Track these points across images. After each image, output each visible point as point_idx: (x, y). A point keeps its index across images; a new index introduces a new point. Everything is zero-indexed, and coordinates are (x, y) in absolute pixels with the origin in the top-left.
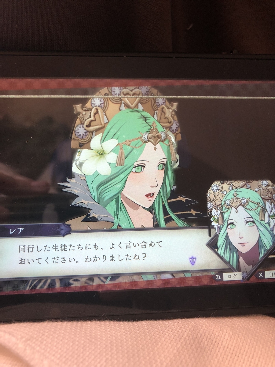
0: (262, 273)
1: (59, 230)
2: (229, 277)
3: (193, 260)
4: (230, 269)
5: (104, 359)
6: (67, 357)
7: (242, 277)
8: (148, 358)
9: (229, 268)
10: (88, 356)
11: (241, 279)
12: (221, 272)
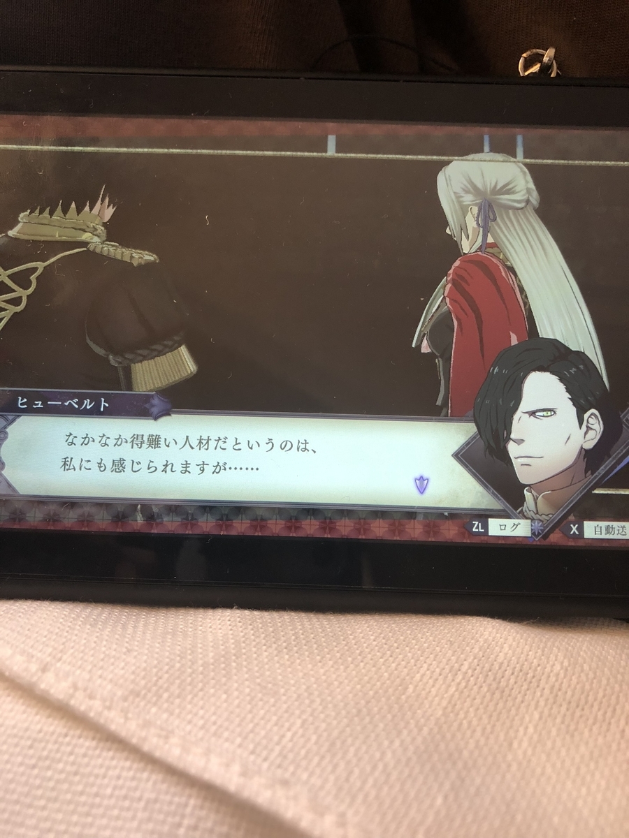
0: (577, 526)
1: (147, 406)
2: (503, 527)
3: (422, 484)
4: (504, 510)
5: (299, 722)
6: (219, 723)
7: (532, 530)
8: (389, 716)
9: (501, 508)
10: (262, 718)
11: (529, 535)
12: (484, 516)
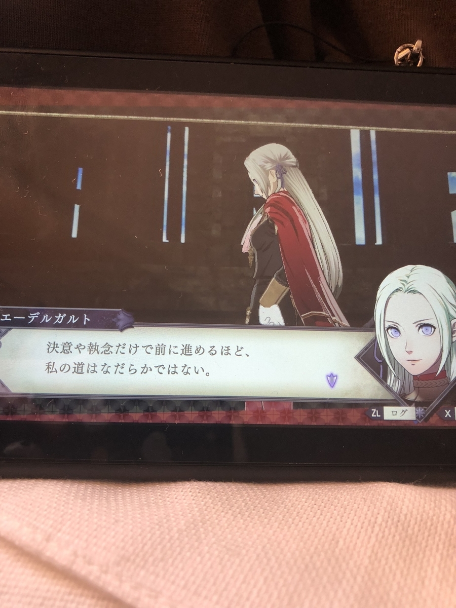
0: (449, 411)
1: (114, 320)
2: (394, 413)
3: (332, 380)
4: (395, 400)
7: (416, 415)
9: (393, 398)
11: (414, 418)
12: (380, 404)
